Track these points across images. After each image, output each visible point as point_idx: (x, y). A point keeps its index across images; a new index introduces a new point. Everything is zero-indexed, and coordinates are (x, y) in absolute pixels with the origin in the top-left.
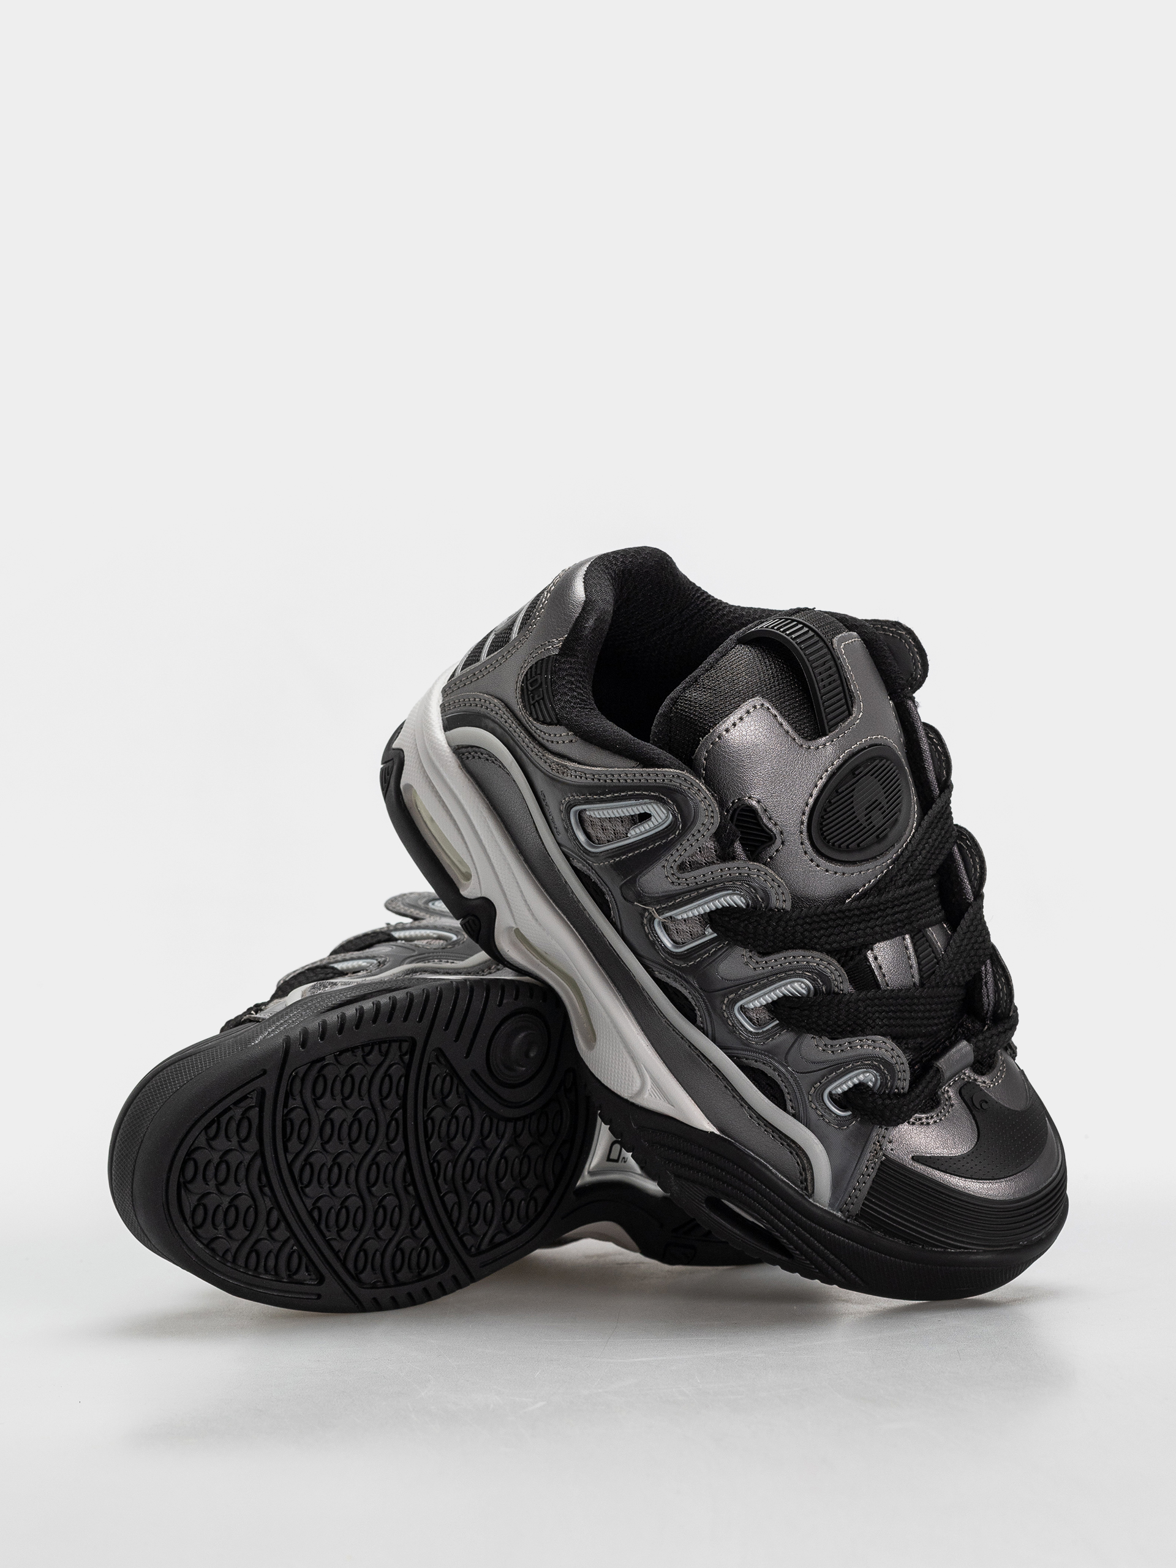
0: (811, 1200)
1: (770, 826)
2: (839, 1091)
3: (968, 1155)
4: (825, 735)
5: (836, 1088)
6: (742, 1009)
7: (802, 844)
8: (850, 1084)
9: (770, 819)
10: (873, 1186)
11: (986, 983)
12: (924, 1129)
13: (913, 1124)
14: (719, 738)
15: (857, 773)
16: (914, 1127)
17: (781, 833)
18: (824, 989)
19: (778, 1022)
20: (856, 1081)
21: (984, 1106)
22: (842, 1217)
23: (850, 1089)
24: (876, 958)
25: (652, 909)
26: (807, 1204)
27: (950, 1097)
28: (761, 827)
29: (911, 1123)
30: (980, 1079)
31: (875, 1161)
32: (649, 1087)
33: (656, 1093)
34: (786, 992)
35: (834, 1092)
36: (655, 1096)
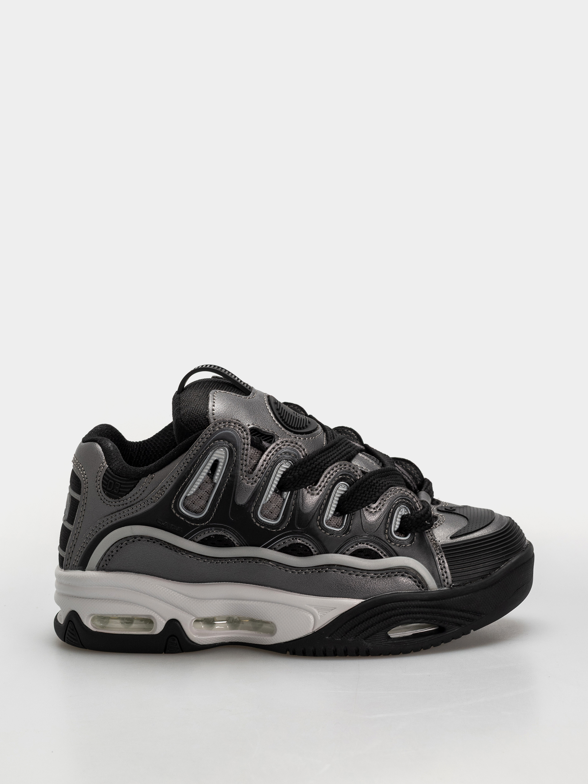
0: (429, 591)
2: (397, 527)
5: (395, 527)
6: (328, 522)
8: (399, 520)
9: (264, 429)
10: (448, 560)
11: (402, 473)
14: (213, 410)
18: (352, 480)
19: (347, 515)
20: (399, 516)
22: (448, 589)
23: (401, 522)
25: (253, 509)
26: (429, 593)
28: (265, 433)
31: (438, 549)
32: (317, 612)
33: (322, 612)
34: (339, 496)
35: (396, 529)
36: (324, 614)
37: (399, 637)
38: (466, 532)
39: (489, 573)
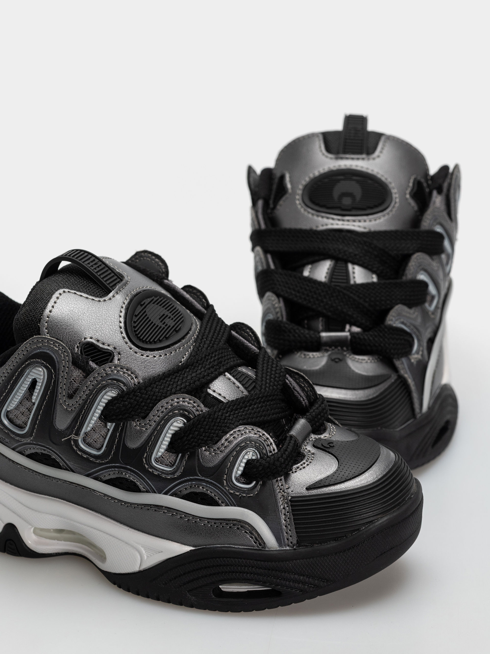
0: (267, 549)
1: (106, 347)
2: (240, 472)
3: (337, 470)
4: (111, 291)
5: (236, 472)
6: (157, 460)
7: (131, 349)
8: (243, 465)
9: (103, 344)
10: (295, 517)
11: (294, 388)
12: (303, 470)
13: (296, 472)
14: (48, 317)
15: (142, 303)
16: (297, 473)
17: (115, 348)
18: (190, 416)
19: (180, 455)
20: (245, 461)
21: (331, 445)
22: (291, 549)
23: (245, 468)
24: (214, 391)
25: (73, 436)
26: (266, 552)
27: (309, 451)
28: (102, 351)
29: (294, 472)
30: (322, 436)
31: (286, 502)
32: (144, 552)
33: (149, 553)
34: (173, 432)
35: (237, 475)
36: (151, 555)
37: (232, 592)
38: (327, 484)
39: (344, 535)
